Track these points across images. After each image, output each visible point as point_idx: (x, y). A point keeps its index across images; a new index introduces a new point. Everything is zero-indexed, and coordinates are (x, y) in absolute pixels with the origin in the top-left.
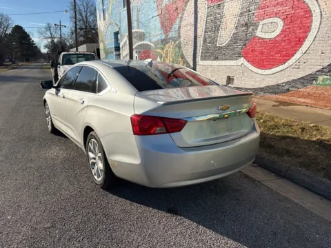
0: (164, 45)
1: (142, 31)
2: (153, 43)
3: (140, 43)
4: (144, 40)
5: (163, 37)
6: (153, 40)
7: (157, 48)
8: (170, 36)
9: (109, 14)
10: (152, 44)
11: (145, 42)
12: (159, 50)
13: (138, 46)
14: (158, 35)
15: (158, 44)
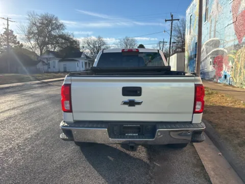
0: (237, 50)
1: (218, 39)
2: (227, 49)
3: (215, 50)
4: (218, 47)
5: (237, 42)
6: (227, 46)
7: (229, 53)
8: (243, 41)
9: (194, 30)
10: (225, 50)
11: (219, 49)
12: (231, 55)
13: (213, 52)
14: (232, 40)
15: (231, 50)
